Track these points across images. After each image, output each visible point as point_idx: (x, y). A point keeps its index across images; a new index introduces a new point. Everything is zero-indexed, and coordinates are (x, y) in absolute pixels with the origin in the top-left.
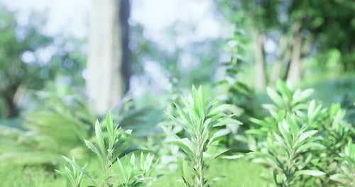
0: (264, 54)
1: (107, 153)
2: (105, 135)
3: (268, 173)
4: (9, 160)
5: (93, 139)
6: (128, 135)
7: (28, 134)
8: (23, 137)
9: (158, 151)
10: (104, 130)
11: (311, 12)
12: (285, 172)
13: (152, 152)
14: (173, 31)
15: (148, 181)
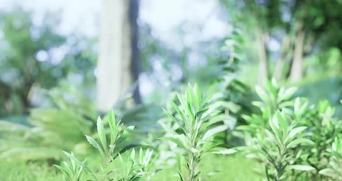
0: (268, 53)
1: (109, 148)
2: (108, 131)
3: (260, 168)
4: (13, 156)
5: (95, 136)
6: (130, 131)
7: (34, 130)
8: (29, 133)
9: (158, 146)
10: (107, 126)
11: (313, 12)
12: (276, 167)
13: (151, 148)
14: (180, 31)
15: (146, 175)
